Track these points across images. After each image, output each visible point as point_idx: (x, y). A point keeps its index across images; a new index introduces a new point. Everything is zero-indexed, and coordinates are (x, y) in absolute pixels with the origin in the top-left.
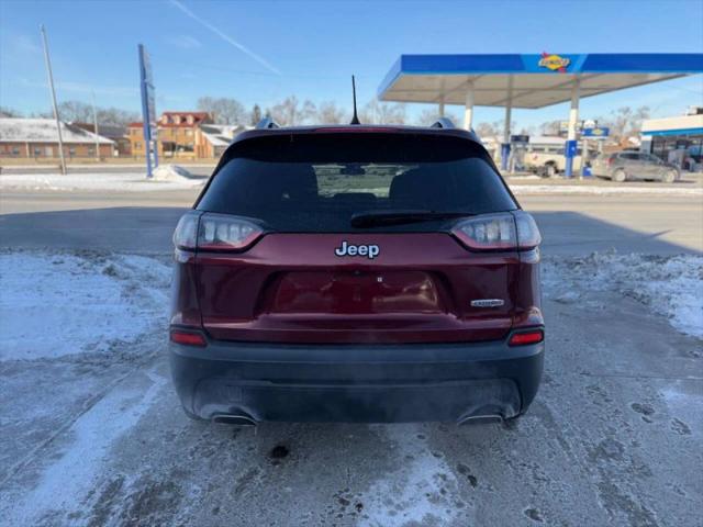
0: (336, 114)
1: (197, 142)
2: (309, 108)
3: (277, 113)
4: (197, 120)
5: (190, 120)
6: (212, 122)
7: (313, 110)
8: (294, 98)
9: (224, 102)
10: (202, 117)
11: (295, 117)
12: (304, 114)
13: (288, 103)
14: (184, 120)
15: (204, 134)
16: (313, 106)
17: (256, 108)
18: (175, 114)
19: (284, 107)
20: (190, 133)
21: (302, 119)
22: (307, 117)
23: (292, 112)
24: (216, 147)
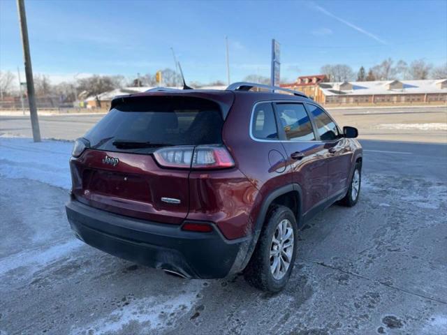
0: (424, 68)
1: (316, 94)
2: (402, 65)
3: (377, 71)
4: (318, 80)
5: (314, 80)
6: (329, 81)
7: (405, 66)
8: (390, 59)
9: (338, 67)
10: (322, 78)
11: (389, 73)
12: (397, 70)
13: (385, 63)
14: (310, 80)
15: (321, 89)
16: (405, 64)
17: (362, 69)
18: (305, 77)
19: (381, 66)
20: (313, 89)
21: (396, 73)
22: (400, 72)
23: (388, 70)
24: (327, 97)
